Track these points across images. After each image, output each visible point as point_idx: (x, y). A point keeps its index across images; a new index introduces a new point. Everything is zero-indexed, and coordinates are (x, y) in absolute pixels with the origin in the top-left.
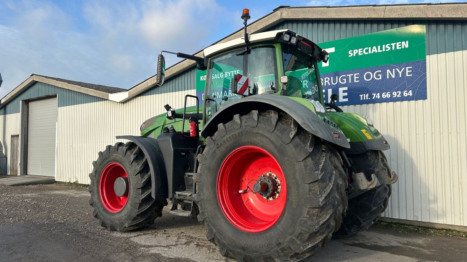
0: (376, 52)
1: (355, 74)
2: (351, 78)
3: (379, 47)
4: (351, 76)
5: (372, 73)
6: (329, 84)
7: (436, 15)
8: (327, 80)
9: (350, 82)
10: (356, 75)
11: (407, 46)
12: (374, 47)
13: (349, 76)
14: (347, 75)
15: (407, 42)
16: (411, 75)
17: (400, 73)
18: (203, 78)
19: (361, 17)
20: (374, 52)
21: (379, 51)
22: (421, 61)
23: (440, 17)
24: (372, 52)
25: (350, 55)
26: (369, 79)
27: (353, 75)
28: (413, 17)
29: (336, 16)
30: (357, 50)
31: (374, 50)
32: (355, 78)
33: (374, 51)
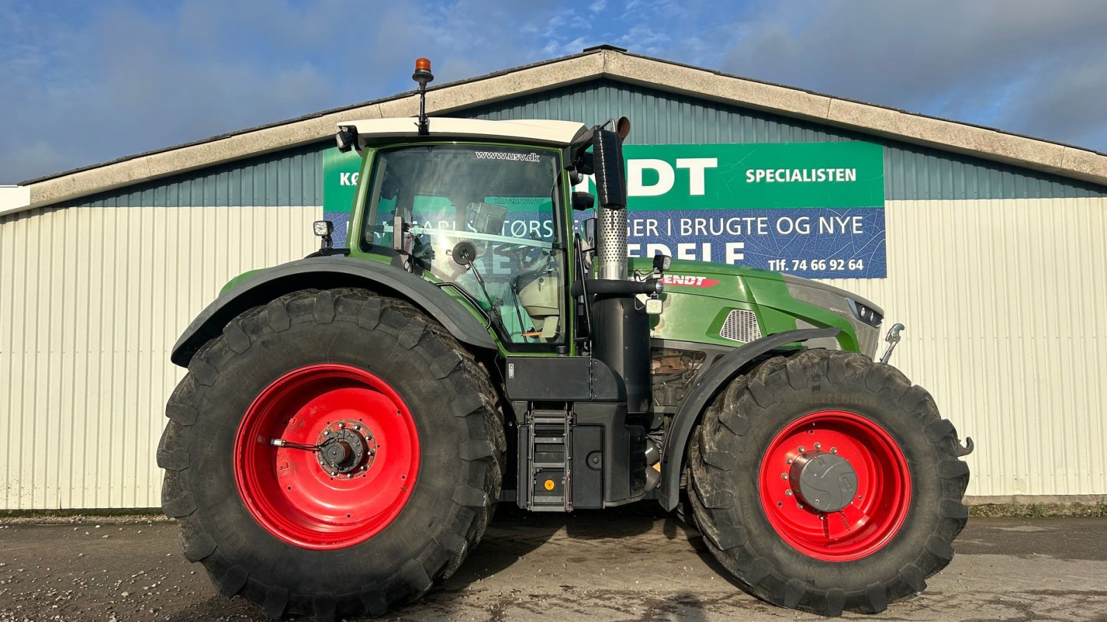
0: (800, 180)
1: (759, 219)
2: (751, 226)
3: (805, 171)
4: (751, 221)
5: (792, 220)
6: (705, 233)
7: (913, 133)
8: (700, 223)
9: (749, 233)
10: (761, 221)
11: (854, 179)
12: (796, 171)
13: (747, 221)
14: (744, 219)
15: (854, 170)
16: (861, 232)
17: (843, 225)
18: (349, 179)
19: (785, 109)
20: (796, 180)
21: (806, 179)
22: (876, 208)
23: (919, 137)
24: (793, 180)
25: (750, 178)
26: (787, 230)
27: (754, 219)
28: (877, 128)
29: (734, 95)
30: (763, 172)
31: (796, 176)
32: (760, 226)
33: (796, 178)
